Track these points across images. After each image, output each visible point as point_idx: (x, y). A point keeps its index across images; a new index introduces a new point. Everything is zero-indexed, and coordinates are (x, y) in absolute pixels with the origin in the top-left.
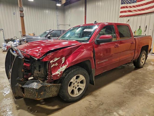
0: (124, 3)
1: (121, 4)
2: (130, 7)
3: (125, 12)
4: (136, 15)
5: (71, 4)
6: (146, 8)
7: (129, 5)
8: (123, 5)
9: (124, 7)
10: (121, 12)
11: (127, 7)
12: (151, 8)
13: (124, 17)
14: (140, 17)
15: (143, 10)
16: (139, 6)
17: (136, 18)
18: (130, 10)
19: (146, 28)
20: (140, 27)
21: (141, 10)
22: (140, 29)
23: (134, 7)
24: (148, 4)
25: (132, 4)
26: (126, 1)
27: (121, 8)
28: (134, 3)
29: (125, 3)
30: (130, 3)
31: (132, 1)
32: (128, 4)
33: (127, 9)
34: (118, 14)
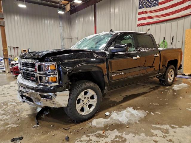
0: (142, 7)
1: (139, 9)
2: (151, 12)
3: (144, 18)
4: (159, 22)
5: (78, 12)
6: (171, 12)
7: (149, 9)
8: (142, 10)
9: (142, 13)
10: (140, 19)
11: (146, 12)
12: (178, 12)
13: (143, 25)
14: (163, 25)
15: (168, 14)
16: (162, 9)
17: (158, 25)
18: (150, 15)
19: (173, 40)
20: (164, 38)
21: (165, 15)
22: (164, 41)
23: (156, 11)
24: (174, 7)
25: (152, 7)
26: (145, 5)
27: (139, 14)
28: (155, 6)
29: (144, 8)
30: (150, 7)
31: (153, 4)
32: (147, 8)
33: (146, 14)
34: (136, 22)
